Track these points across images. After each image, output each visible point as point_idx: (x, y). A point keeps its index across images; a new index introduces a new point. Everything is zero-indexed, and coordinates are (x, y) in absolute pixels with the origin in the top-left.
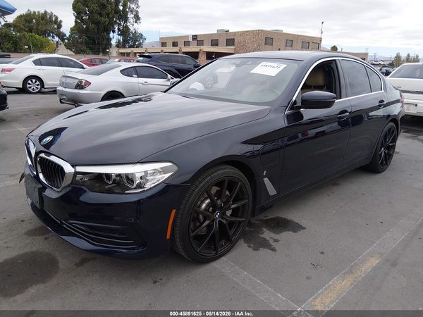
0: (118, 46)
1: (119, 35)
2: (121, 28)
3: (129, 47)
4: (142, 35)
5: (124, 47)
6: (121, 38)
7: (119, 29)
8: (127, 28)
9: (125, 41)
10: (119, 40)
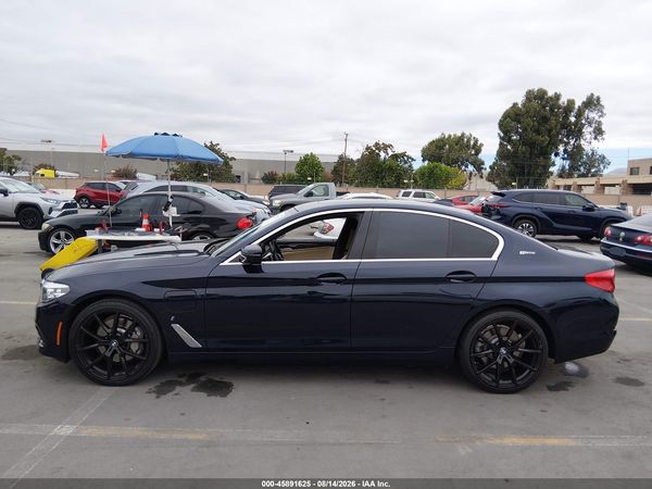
0: (561, 176)
1: (564, 159)
2: (569, 148)
3: (579, 176)
4: (604, 158)
5: (570, 176)
6: (567, 164)
7: (565, 151)
8: (579, 148)
9: (573, 168)
10: (564, 167)
